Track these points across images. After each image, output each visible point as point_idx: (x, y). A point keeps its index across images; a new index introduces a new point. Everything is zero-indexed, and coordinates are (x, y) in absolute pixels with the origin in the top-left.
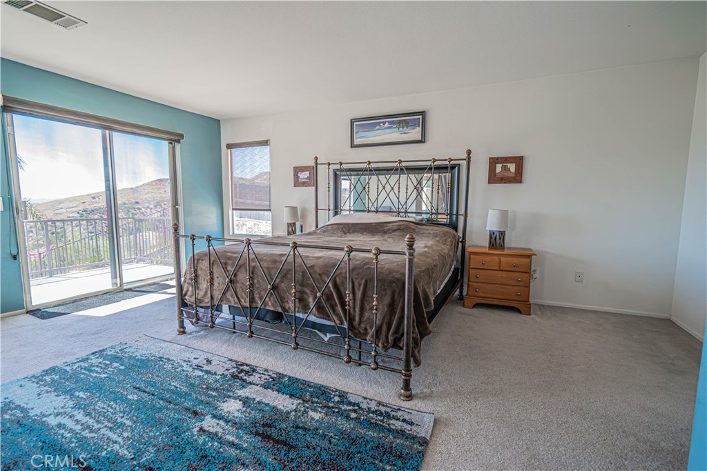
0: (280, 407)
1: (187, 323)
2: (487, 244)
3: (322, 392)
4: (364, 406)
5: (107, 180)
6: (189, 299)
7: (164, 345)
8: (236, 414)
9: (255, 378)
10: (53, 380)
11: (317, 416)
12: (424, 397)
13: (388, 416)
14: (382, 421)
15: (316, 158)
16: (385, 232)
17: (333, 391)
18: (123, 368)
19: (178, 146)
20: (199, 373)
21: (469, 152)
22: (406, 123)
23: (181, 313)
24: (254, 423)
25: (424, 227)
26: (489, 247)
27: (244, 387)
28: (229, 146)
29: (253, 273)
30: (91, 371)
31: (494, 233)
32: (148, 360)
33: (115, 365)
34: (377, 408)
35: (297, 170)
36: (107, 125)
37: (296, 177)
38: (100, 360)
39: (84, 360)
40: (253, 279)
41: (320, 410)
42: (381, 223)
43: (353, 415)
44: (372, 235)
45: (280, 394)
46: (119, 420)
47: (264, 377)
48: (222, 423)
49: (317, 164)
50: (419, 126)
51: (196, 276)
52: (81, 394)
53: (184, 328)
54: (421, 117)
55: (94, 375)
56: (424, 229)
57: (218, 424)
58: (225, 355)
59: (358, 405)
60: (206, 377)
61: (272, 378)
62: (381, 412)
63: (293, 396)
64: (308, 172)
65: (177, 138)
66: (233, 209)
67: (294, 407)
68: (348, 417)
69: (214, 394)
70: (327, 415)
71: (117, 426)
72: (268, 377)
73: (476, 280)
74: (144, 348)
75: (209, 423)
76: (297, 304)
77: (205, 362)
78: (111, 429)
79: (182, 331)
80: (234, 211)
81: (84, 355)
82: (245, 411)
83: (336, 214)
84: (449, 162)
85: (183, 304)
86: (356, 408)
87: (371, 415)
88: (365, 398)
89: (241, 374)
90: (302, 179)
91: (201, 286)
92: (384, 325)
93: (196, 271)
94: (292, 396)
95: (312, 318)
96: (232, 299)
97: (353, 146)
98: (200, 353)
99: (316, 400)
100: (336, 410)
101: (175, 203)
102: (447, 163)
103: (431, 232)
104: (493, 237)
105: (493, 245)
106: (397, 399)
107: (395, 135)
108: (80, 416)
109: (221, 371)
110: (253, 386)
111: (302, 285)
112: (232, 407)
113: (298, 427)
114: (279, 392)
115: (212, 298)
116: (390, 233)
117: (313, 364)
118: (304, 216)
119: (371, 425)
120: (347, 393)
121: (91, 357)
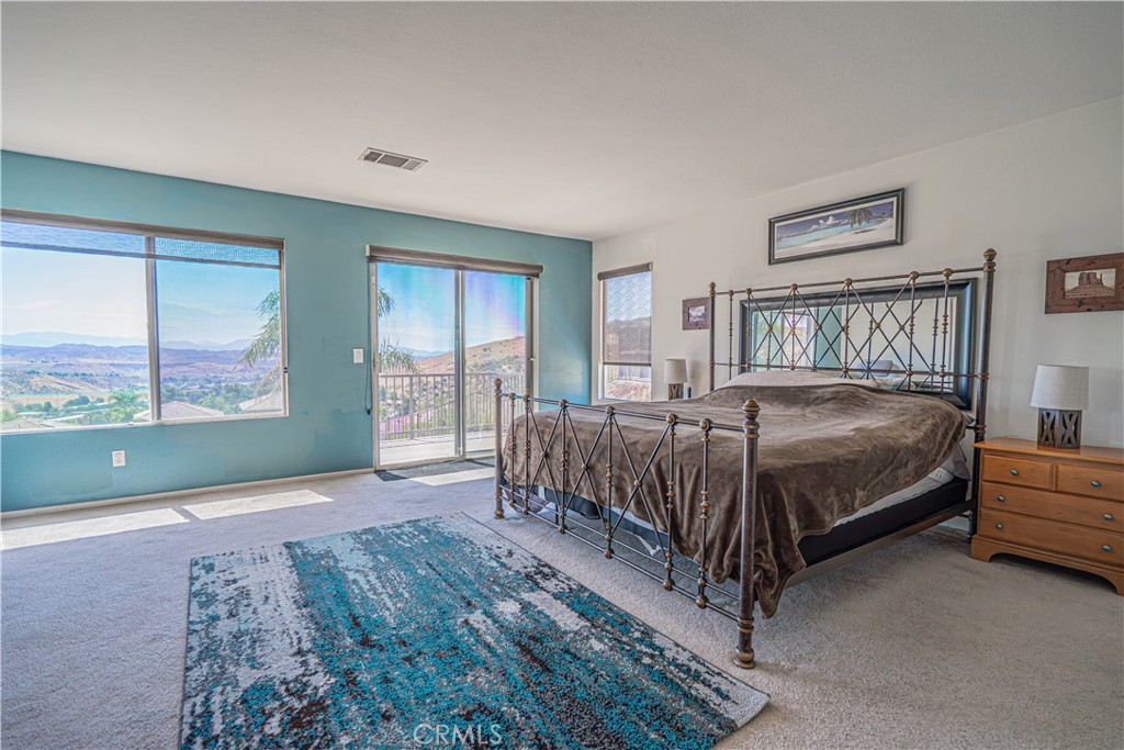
0: (561, 624)
1: (506, 505)
2: (1034, 436)
3: (624, 621)
4: (669, 654)
5: (457, 327)
6: (508, 475)
7: (474, 526)
8: (509, 617)
9: (551, 585)
10: (367, 540)
11: (597, 646)
12: (774, 670)
13: (697, 677)
14: (683, 680)
15: (713, 286)
16: (808, 403)
17: (638, 624)
18: (426, 541)
19: (536, 282)
20: (494, 564)
21: (991, 255)
22: (867, 215)
23: (499, 491)
24: (521, 632)
25: (887, 397)
26: (1039, 442)
27: (532, 590)
28: (602, 276)
29: (569, 446)
30: (399, 538)
31: (1048, 414)
32: (453, 539)
33: (422, 537)
34: (686, 662)
35: (688, 304)
36: (460, 264)
37: (686, 315)
38: (412, 529)
39: (398, 527)
40: (569, 455)
41: (606, 640)
42: (805, 387)
43: (646, 660)
44: (786, 406)
45: (569, 610)
46: (401, 590)
47: (561, 585)
48: (489, 621)
49: (713, 293)
50: (891, 216)
51: (515, 446)
52: (382, 558)
53: (502, 511)
54: (894, 199)
55: (400, 542)
56: (884, 400)
57: (484, 621)
58: (533, 551)
59: (662, 651)
60: (498, 569)
61: (571, 589)
62: (689, 670)
63: (584, 616)
64: (703, 308)
65: (535, 272)
66: (604, 363)
67: (577, 628)
68: (638, 661)
69: (498, 589)
70: (611, 649)
71: (397, 595)
72: (566, 587)
73: (996, 506)
74: (455, 526)
75: (477, 618)
76: (613, 494)
77: (506, 553)
78: (390, 596)
79: (500, 516)
80: (606, 366)
81: (399, 521)
82: (519, 617)
83: (743, 370)
84: (948, 276)
85: (503, 481)
86: (657, 653)
87: (672, 668)
88: (677, 645)
89: (540, 573)
90: (695, 317)
91: (518, 459)
92: (718, 541)
93: (514, 438)
94: (582, 615)
95: (631, 516)
96: (546, 480)
97: (772, 261)
98: (507, 543)
99: (608, 628)
100: (628, 648)
101: (530, 354)
102: (942, 278)
103: (897, 406)
104: (1048, 422)
105: (1047, 439)
106: (726, 661)
107: (847, 237)
108: (372, 577)
109: (517, 567)
110: (543, 592)
111: (621, 468)
112: (508, 609)
113: (567, 652)
114: (568, 606)
115: (528, 475)
116: (816, 405)
117: (633, 585)
118: (695, 375)
119: (664, 679)
120: (656, 632)
121: (406, 525)
